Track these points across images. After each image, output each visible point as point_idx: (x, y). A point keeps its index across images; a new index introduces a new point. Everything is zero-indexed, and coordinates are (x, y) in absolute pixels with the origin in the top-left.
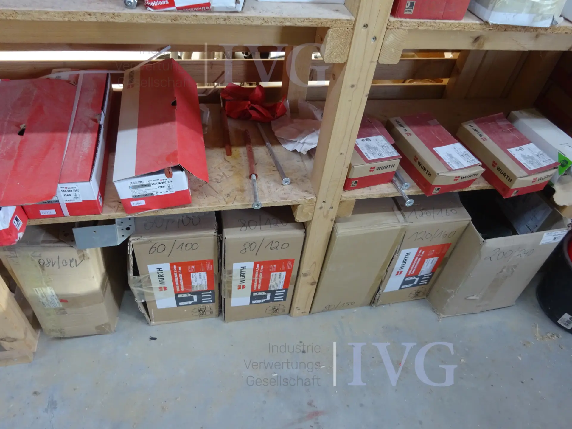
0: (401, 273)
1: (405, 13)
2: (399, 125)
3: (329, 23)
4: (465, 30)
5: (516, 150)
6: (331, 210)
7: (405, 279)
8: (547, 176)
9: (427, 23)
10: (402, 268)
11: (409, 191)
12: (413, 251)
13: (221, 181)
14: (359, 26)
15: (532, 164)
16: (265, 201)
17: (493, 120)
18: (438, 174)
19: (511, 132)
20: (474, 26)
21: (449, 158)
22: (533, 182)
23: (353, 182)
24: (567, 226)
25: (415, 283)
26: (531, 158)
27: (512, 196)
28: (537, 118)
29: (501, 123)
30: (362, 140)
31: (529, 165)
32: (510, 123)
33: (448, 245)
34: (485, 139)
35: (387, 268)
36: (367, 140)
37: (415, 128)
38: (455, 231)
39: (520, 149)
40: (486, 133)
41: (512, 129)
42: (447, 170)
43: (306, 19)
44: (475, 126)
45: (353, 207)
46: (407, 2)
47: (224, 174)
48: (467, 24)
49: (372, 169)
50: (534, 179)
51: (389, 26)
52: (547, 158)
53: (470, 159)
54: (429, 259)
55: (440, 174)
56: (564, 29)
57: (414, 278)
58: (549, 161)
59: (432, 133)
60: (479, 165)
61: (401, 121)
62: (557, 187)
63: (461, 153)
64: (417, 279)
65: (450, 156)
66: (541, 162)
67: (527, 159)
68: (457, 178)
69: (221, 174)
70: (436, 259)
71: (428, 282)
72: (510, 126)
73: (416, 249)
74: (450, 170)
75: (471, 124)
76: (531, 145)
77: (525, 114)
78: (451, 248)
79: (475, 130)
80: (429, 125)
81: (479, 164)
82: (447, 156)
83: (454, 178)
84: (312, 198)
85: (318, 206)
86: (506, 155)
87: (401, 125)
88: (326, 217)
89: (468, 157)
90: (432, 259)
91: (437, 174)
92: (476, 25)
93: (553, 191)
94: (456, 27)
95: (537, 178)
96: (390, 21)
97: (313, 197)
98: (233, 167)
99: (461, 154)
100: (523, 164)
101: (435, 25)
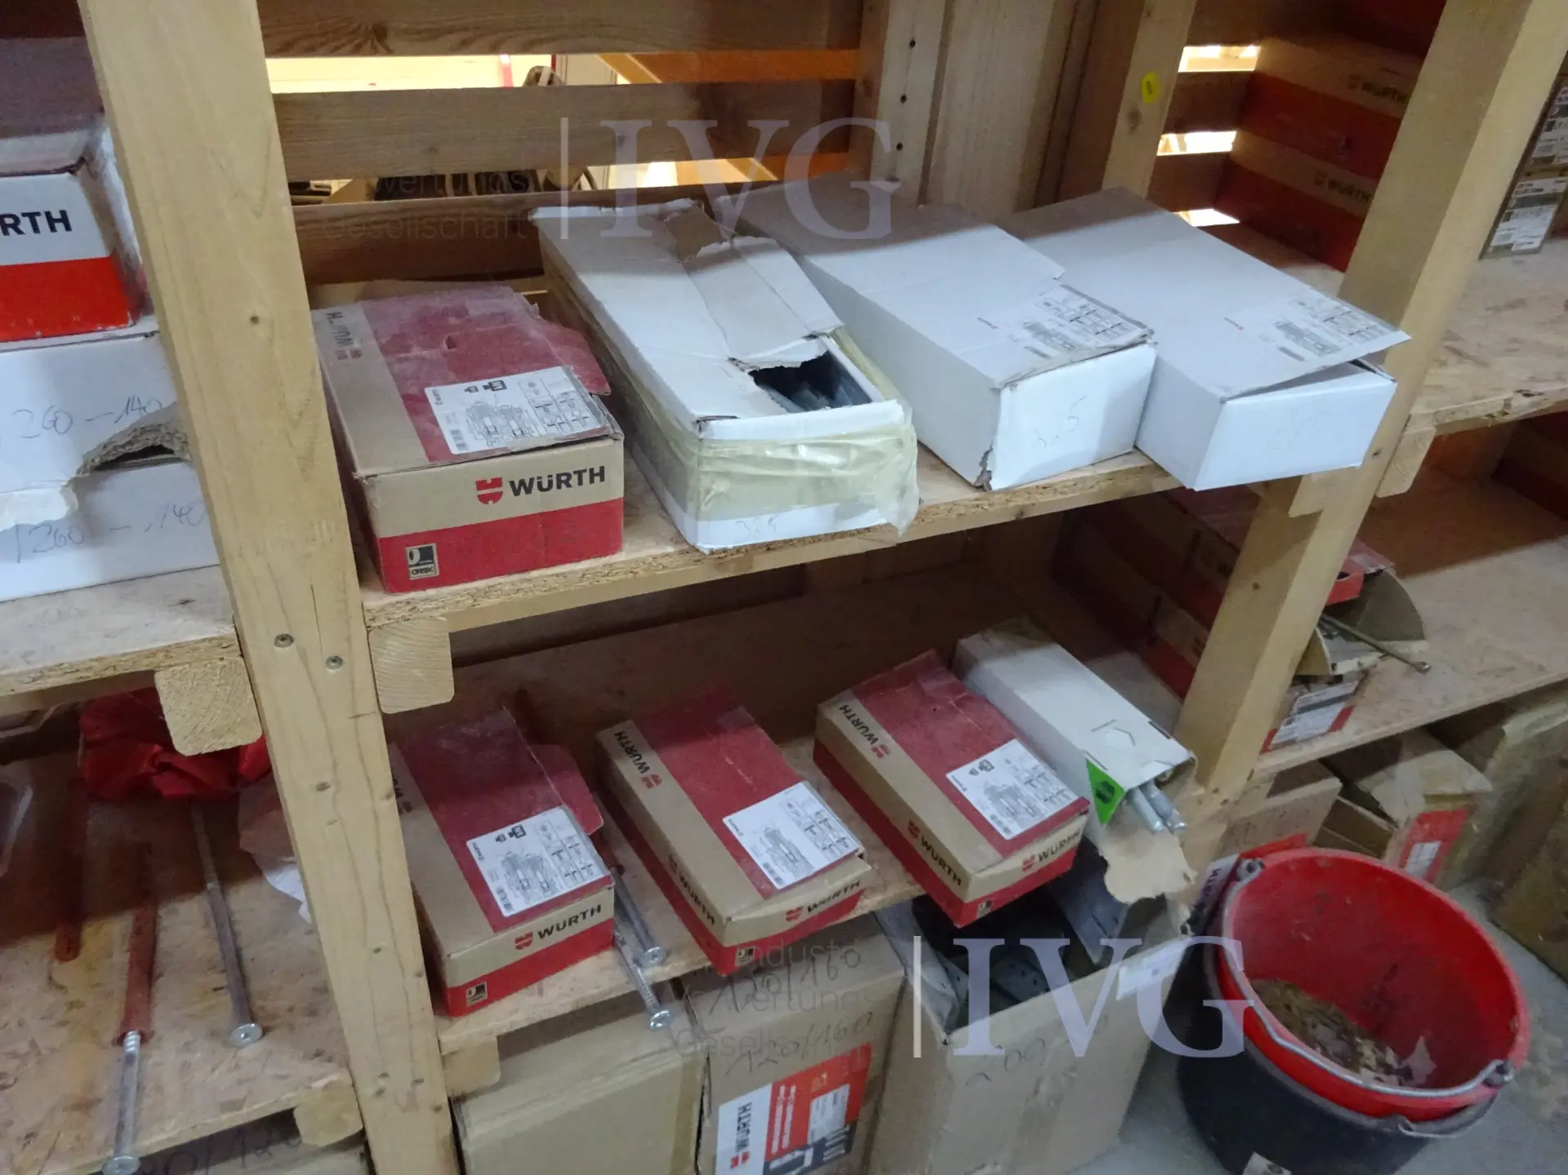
0: (745, 1157)
1: (413, 577)
2: (626, 750)
3: (146, 662)
4: (637, 576)
5: (973, 772)
6: (419, 1087)
7: (767, 1165)
8: (1064, 841)
9: (499, 587)
10: (742, 1144)
11: (667, 969)
12: (760, 1099)
13: (16, 1080)
14: (260, 645)
15: (1014, 814)
16: (163, 1130)
17: (908, 678)
18: (729, 919)
19: (958, 712)
20: (665, 561)
21: (770, 846)
22: (1024, 869)
23: (470, 993)
24: (1180, 931)
25: (808, 1162)
26: (1013, 792)
27: (979, 916)
28: (1032, 647)
29: (930, 686)
30: (498, 839)
31: (1007, 821)
32: (958, 681)
33: (866, 1049)
34: (882, 751)
35: (693, 1159)
36: (513, 834)
37: (677, 753)
38: (870, 1013)
39: (982, 767)
40: (889, 728)
41: (963, 698)
42: (759, 897)
43: (51, 670)
44: (858, 708)
45: (496, 1054)
46: (405, 552)
47: (33, 1044)
48: (636, 561)
49: (523, 942)
50: (1026, 862)
51: (373, 619)
52: (1056, 785)
53: (830, 836)
54: (821, 1098)
55: (733, 920)
56: (951, 509)
57: (798, 1153)
58: (1061, 797)
59: (728, 760)
60: (857, 854)
61: (635, 736)
62: (1109, 850)
63: (809, 820)
64: (809, 1155)
65: (774, 836)
66: (1041, 805)
67: (1002, 800)
68: (791, 914)
69: (23, 1047)
70: (844, 1092)
71: (848, 1149)
72: (955, 690)
73: (766, 1092)
74: (767, 891)
75: (845, 704)
76: (1014, 748)
77: (997, 642)
78: (877, 1056)
79: (857, 723)
80: (717, 730)
81: (856, 851)
82: (765, 839)
83: (786, 916)
84: (334, 1077)
85: (367, 1090)
86: (941, 797)
87: (631, 751)
88: (412, 1104)
89: (828, 830)
90: (830, 1096)
91: (724, 921)
92: (667, 557)
93: (1103, 865)
94: (604, 576)
95: (1033, 858)
96: (365, 608)
97: (337, 1076)
98: (72, 1005)
99: (807, 822)
100: (988, 818)
101: (525, 585)
